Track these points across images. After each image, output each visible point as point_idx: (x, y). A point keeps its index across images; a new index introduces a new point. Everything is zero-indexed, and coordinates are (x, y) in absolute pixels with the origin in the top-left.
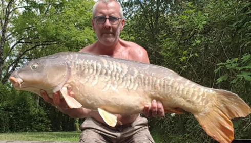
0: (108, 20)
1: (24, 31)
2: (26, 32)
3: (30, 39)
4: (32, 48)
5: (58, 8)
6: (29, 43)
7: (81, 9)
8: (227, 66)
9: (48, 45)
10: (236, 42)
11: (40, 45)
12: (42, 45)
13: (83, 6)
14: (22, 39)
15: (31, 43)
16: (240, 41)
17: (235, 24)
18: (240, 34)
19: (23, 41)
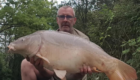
0: (66, 18)
1: (4, 18)
2: (5, 18)
3: (7, 22)
4: (8, 28)
5: (26, 5)
6: (6, 25)
7: (40, 6)
8: (129, 44)
9: (18, 26)
10: (134, 29)
11: (13, 27)
12: (14, 26)
13: (41, 4)
14: (2, 22)
15: (8, 25)
16: (137, 28)
17: (133, 18)
18: (136, 24)
19: (3, 23)
